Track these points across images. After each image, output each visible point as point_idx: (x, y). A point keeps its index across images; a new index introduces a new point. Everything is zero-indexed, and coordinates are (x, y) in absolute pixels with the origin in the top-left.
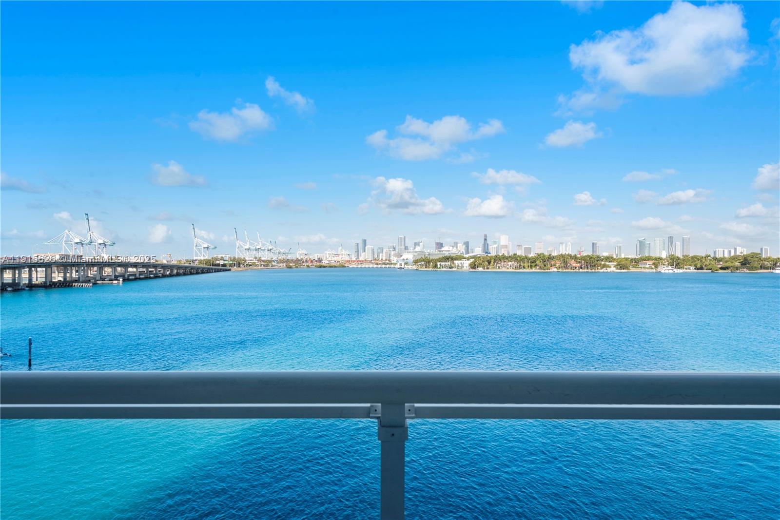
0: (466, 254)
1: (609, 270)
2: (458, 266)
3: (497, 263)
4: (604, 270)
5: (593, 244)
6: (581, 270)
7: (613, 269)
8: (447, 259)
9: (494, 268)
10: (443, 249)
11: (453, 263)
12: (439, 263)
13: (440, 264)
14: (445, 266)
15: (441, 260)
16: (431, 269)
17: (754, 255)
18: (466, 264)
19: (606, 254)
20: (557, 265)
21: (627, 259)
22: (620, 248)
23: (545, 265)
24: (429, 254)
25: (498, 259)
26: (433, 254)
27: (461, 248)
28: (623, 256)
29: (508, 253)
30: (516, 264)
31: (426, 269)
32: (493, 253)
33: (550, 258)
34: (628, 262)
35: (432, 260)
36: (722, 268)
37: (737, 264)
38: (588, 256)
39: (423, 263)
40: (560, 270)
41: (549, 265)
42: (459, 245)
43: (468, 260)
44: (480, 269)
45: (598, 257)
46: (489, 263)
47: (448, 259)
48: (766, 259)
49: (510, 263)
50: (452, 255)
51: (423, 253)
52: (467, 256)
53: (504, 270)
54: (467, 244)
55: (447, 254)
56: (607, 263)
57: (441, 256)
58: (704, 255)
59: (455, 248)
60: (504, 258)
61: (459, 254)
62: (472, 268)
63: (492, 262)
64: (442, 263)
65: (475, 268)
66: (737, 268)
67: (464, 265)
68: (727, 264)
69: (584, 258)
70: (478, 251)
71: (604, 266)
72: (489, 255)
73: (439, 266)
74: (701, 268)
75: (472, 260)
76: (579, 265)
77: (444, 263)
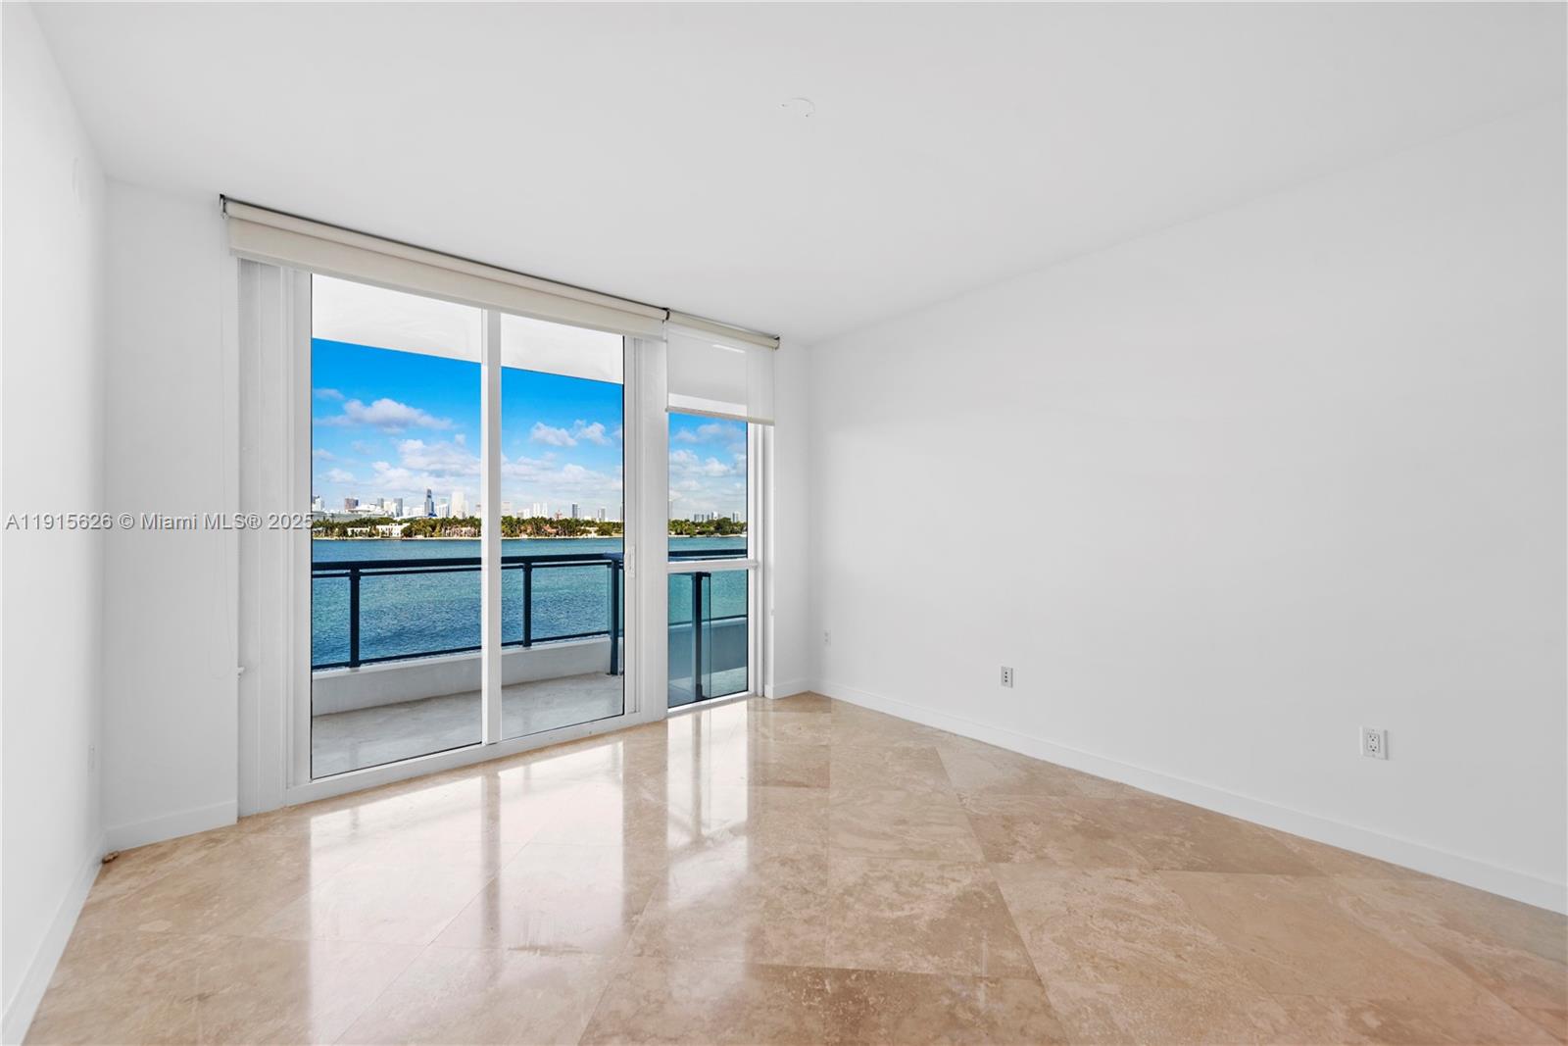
0: (398, 516)
1: (590, 536)
2: (383, 533)
3: (446, 529)
4: (584, 536)
5: (574, 506)
6: (557, 537)
7: (594, 535)
8: (363, 523)
9: (440, 535)
10: (357, 508)
11: (375, 529)
12: (349, 530)
13: (353, 531)
14: (361, 533)
15: (353, 524)
16: (335, 538)
17: (726, 520)
18: (397, 530)
19: (588, 518)
20: (528, 531)
21: (609, 524)
22: (603, 511)
23: (512, 532)
24: (333, 516)
25: (448, 523)
26: (340, 515)
27: (391, 508)
28: (606, 520)
29: (464, 514)
30: (473, 530)
31: (326, 538)
32: (440, 515)
33: (520, 522)
34: (610, 527)
35: (338, 525)
36: (699, 533)
37: (712, 529)
38: (566, 520)
39: (320, 529)
40: (532, 537)
41: (518, 531)
42: (385, 503)
43: (400, 523)
44: (420, 537)
45: (577, 521)
46: (434, 528)
47: (366, 523)
48: (736, 524)
49: (464, 529)
50: (373, 517)
51: (320, 514)
52: (398, 519)
53: (455, 537)
54: (400, 502)
55: (365, 516)
56: (587, 528)
57: (353, 519)
58: (683, 520)
59: (379, 507)
60: (455, 522)
61: (386, 516)
62: (406, 535)
63: (438, 528)
64: (355, 529)
65: (411, 536)
66: (712, 533)
67: (393, 532)
68: (705, 529)
69: (559, 522)
70: (419, 512)
71: (584, 532)
72: (434, 518)
73: (350, 533)
74: (681, 533)
75: (406, 525)
76: (555, 530)
77: (359, 529)
